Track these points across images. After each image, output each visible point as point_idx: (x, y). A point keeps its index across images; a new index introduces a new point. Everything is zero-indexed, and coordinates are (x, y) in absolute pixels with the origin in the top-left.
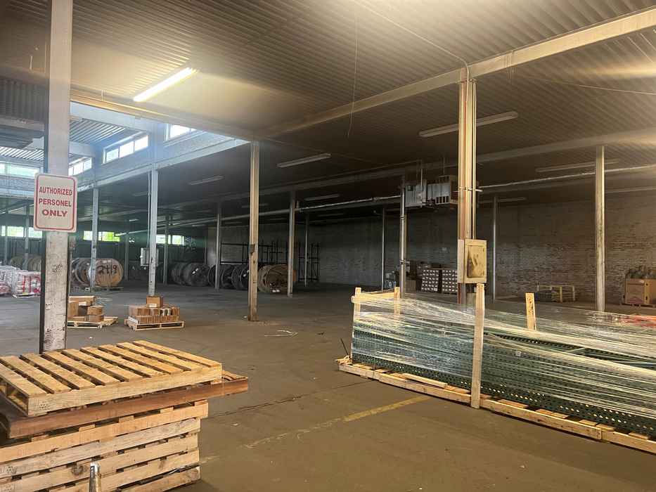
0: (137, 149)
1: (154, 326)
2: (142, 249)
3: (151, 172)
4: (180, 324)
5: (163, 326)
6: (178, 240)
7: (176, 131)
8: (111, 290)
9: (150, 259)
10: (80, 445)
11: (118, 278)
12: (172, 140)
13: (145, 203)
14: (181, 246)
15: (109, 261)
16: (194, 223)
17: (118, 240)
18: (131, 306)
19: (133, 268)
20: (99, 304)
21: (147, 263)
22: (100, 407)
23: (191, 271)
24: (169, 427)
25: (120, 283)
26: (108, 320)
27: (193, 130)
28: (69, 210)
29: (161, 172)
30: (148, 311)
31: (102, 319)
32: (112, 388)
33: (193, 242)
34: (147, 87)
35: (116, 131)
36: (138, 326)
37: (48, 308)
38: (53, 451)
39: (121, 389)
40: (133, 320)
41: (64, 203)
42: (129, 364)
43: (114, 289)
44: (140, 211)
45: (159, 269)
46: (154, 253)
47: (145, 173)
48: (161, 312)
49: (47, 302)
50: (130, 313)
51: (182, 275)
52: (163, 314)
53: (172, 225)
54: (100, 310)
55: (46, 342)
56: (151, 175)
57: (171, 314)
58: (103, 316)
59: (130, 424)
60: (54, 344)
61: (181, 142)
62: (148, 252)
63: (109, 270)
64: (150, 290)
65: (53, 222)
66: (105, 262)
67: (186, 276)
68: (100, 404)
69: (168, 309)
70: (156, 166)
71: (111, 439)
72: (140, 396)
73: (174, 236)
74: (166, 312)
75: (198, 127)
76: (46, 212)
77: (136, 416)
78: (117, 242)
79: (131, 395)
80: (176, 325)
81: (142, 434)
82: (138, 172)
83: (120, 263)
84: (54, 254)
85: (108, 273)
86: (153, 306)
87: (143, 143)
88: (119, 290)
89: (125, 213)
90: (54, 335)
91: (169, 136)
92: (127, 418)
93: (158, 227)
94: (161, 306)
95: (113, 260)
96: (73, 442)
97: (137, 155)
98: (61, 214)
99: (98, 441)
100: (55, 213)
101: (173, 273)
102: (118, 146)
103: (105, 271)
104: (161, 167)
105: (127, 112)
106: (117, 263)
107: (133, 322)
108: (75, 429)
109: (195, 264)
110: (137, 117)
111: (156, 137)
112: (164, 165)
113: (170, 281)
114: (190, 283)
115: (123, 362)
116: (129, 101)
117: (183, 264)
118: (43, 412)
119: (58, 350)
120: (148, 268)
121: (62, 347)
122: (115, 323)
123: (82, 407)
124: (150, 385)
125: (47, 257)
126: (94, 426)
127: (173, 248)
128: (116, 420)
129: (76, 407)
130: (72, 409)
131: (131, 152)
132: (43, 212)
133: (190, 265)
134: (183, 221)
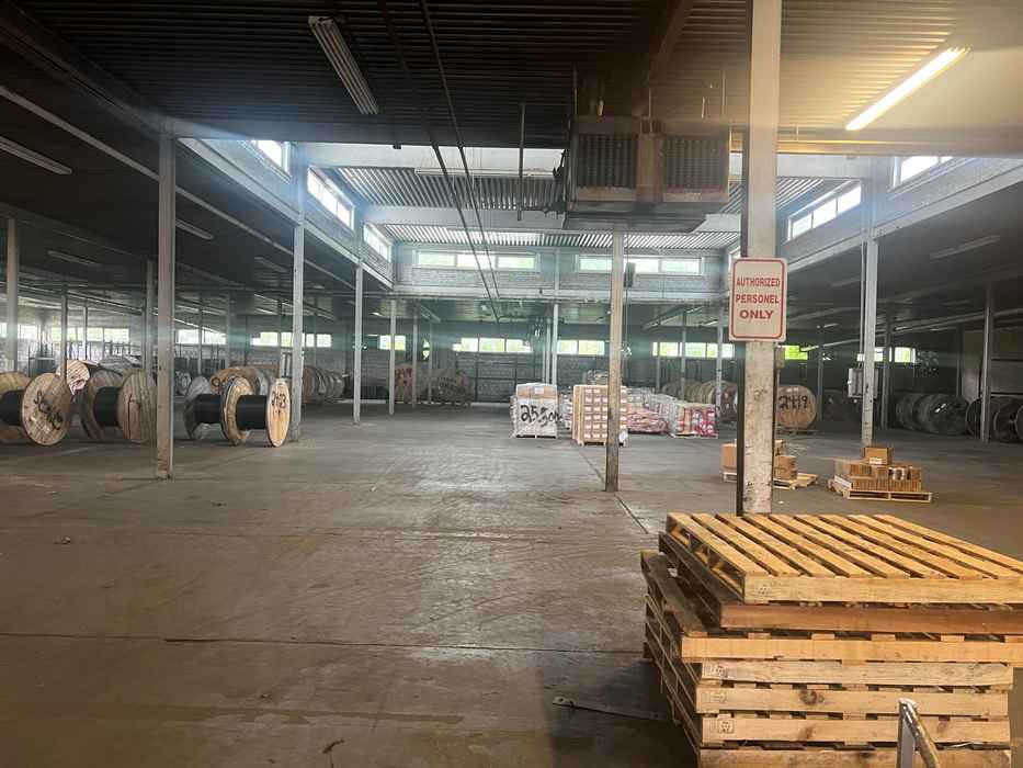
0: (840, 211)
1: (877, 495)
2: (851, 370)
3: (865, 244)
4: (925, 497)
5: (894, 496)
6: (904, 355)
7: (914, 167)
8: (798, 433)
9: (865, 385)
10: (812, 660)
11: (809, 414)
12: (904, 185)
13: (854, 296)
14: (909, 364)
15: (796, 389)
16: (935, 325)
17: (805, 357)
18: (839, 460)
19: (831, 400)
20: (788, 453)
21: (860, 392)
22: (841, 609)
23: (932, 407)
24: (955, 668)
25: (811, 425)
26: (803, 478)
27: (945, 159)
28: (776, 308)
29: (882, 242)
30: (868, 470)
31: (794, 475)
32: (861, 583)
33: (933, 358)
34: (871, 103)
35: (807, 187)
36: (853, 494)
37: (748, 451)
38: (775, 659)
39: (874, 587)
40: (843, 482)
41: (769, 299)
42: (879, 550)
43: (804, 432)
44: (841, 309)
45: (876, 402)
46: (870, 376)
47: (857, 247)
48: (891, 473)
49: (746, 444)
50: (838, 472)
51: (915, 415)
52: (894, 478)
53: (895, 330)
54: (792, 463)
55: (746, 499)
56: (865, 250)
57: (908, 478)
58: (796, 472)
59: (889, 647)
60: (756, 504)
61: (921, 183)
62: (860, 374)
63: (796, 403)
64: (864, 437)
65: (752, 328)
66: (789, 390)
67: (923, 417)
68: (842, 604)
69: (903, 470)
70: (875, 233)
71: (859, 663)
72: (906, 606)
73: (897, 349)
74: (899, 473)
75: (959, 152)
76: (744, 314)
77: (900, 636)
78: (803, 361)
79: (890, 600)
80: (916, 497)
81: (909, 668)
82: (844, 247)
83: (813, 392)
84: (754, 375)
85: (794, 406)
86: (876, 461)
87: (853, 198)
88: (811, 433)
89: (817, 314)
90: (757, 491)
91: (899, 177)
92: (885, 636)
93: (877, 333)
94: (890, 463)
95: (803, 388)
96: (802, 653)
97: (841, 220)
98: (764, 314)
99: (840, 661)
100: (758, 315)
101: (899, 409)
102: (811, 210)
103: (790, 404)
104: (884, 233)
105: (833, 150)
106: (808, 392)
107: (843, 484)
108: (805, 634)
109: (940, 396)
110: (851, 157)
111: (875, 185)
112: (889, 229)
113: (894, 423)
114: (931, 428)
115: (867, 544)
116: (840, 133)
117: (918, 396)
118: (764, 599)
119: (765, 515)
120: (860, 400)
121: (768, 510)
122: (812, 483)
123: (816, 603)
124: (924, 591)
125: (747, 378)
126: (833, 636)
127: (898, 368)
128: (866, 636)
129: (807, 602)
130: (801, 604)
131: (833, 216)
132: (741, 314)
133: (931, 397)
134: (916, 323)
